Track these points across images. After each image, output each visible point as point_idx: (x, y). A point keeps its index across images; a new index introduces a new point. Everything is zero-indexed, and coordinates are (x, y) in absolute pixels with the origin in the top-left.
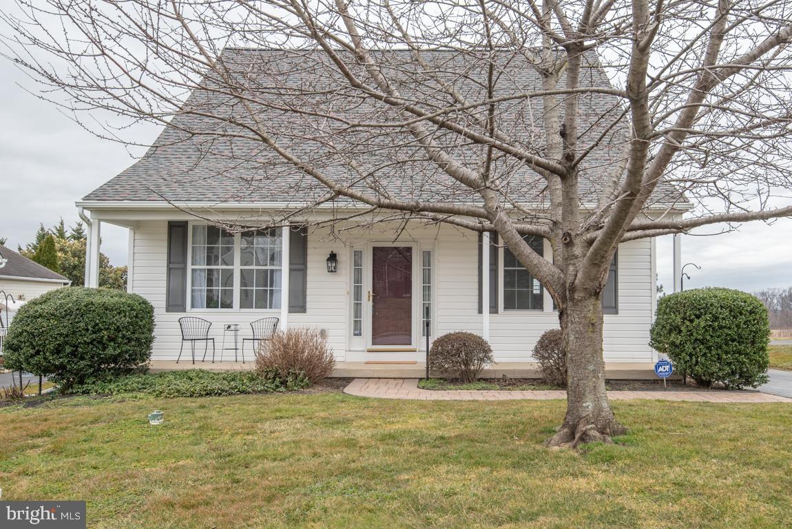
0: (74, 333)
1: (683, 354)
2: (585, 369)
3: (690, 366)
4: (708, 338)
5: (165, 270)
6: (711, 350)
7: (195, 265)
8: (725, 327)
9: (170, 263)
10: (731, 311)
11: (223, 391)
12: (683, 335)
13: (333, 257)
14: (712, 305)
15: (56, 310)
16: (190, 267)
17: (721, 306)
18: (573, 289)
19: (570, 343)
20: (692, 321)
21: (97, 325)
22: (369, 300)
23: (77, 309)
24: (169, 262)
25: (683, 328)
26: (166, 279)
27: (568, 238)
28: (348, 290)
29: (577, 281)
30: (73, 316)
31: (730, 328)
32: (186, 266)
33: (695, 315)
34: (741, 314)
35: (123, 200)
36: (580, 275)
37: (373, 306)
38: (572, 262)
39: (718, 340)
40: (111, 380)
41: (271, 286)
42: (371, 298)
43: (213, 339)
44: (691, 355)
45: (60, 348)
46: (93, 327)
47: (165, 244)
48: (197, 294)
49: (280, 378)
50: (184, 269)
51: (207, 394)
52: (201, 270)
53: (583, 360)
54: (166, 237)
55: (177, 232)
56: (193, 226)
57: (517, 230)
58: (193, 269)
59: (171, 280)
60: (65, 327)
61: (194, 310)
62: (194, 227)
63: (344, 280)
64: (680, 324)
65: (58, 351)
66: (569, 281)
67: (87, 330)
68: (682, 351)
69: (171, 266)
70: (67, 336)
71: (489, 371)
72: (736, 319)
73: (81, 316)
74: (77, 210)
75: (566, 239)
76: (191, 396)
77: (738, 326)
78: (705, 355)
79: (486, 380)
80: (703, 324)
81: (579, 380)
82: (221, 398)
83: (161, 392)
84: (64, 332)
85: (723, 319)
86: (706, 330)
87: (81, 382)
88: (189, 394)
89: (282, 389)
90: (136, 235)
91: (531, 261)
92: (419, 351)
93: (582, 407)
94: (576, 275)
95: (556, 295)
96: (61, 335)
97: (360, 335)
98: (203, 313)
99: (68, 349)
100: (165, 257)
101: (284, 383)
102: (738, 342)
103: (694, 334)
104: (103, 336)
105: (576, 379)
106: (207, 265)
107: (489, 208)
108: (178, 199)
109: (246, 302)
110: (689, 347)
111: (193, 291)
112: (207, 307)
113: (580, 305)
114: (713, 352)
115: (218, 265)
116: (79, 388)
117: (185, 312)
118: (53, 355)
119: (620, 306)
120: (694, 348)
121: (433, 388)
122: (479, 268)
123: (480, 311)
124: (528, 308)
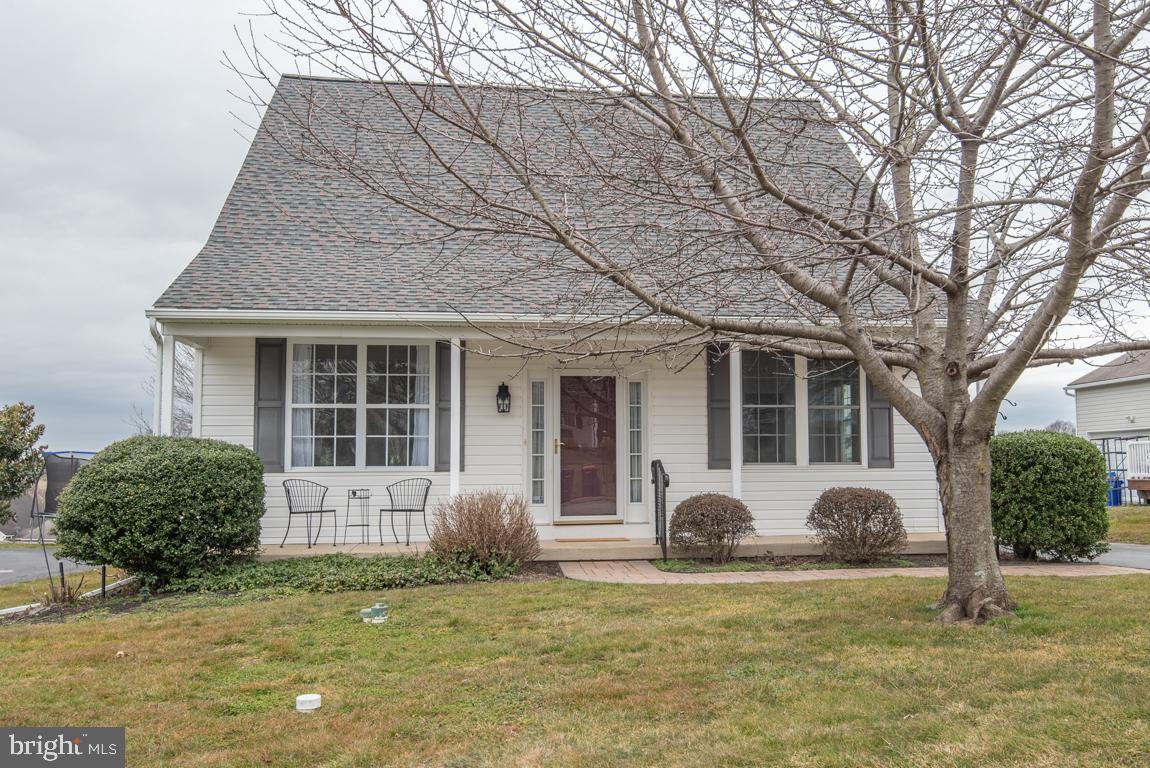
0: (176, 502)
1: (1008, 517)
2: (975, 530)
3: (1016, 533)
4: (1038, 495)
5: (251, 410)
6: (1040, 511)
7: (297, 403)
8: (1057, 481)
9: (259, 399)
10: (1064, 460)
11: (406, 580)
12: (1007, 491)
13: (504, 392)
14: (1041, 453)
15: (146, 469)
16: (289, 406)
17: (1053, 455)
18: (960, 431)
19: (956, 498)
20: (1017, 474)
21: (210, 490)
22: (556, 452)
23: (178, 468)
25: (1007, 484)
26: (252, 424)
27: (955, 370)
28: (525, 437)
29: (965, 422)
30: (173, 479)
31: (1064, 483)
32: (284, 404)
33: (1022, 465)
34: (1077, 464)
35: (216, 308)
36: (970, 415)
37: (561, 460)
38: (958, 398)
39: (1050, 498)
40: (225, 570)
41: (411, 433)
42: (559, 448)
43: (334, 511)
44: (1017, 518)
45: (154, 526)
46: (204, 494)
47: (252, 371)
48: (300, 446)
49: (478, 561)
50: (281, 409)
51: (384, 586)
52: (304, 410)
53: (972, 519)
54: (252, 361)
55: (270, 354)
56: (295, 345)
57: (883, 359)
58: (295, 410)
59: (261, 425)
60: (161, 494)
61: (296, 469)
62: (296, 347)
63: (519, 422)
64: (1003, 477)
65: (152, 529)
66: (955, 422)
67: (194, 498)
68: (1007, 513)
69: (261, 404)
70: (165, 507)
71: (748, 547)
72: (1071, 470)
73: (185, 478)
74: (148, 323)
75: (952, 371)
77: (1074, 480)
78: (1033, 517)
79: (744, 559)
80: (1032, 478)
81: (967, 544)
82: (407, 591)
83: (317, 586)
84: (162, 501)
85: (1056, 470)
86: (1036, 486)
87: (183, 575)
88: (358, 587)
89: (484, 576)
90: (205, 358)
91: (902, 398)
92: (628, 523)
93: (973, 576)
94: (964, 415)
95: (933, 439)
96: (156, 506)
97: (542, 502)
98: (310, 473)
99: (168, 527)
100: (252, 390)
101: (486, 568)
102: (1074, 500)
103: (1021, 491)
104: (218, 508)
105: (963, 542)
107: (850, 330)
108: (300, 307)
109: (375, 457)
110: (1014, 508)
112: (316, 465)
113: (968, 451)
114: (1044, 514)
115: (331, 402)
116: (181, 584)
117: (283, 471)
118: (144, 536)
119: (897, 456)
120: (1020, 509)
121: (684, 571)
122: (708, 405)
123: (711, 466)
124: (775, 461)
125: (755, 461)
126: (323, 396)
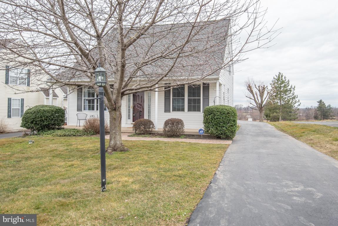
5: (77, 99)
8: (218, 118)
14: (214, 111)
16: (83, 98)
17: (217, 111)
22: (132, 108)
24: (78, 97)
28: (126, 105)
37: (133, 110)
39: (216, 123)
48: (86, 106)
50: (82, 99)
58: (84, 99)
59: (78, 102)
61: (84, 111)
65: (32, 123)
69: (78, 98)
72: (222, 115)
76: (60, 136)
82: (68, 137)
84: (33, 117)
85: (218, 115)
86: (212, 119)
93: (110, 143)
97: (130, 119)
98: (87, 112)
99: (34, 122)
100: (77, 95)
106: (88, 97)
111: (84, 105)
112: (89, 110)
115: (90, 97)
117: (82, 111)
122: (165, 97)
123: (165, 112)
124: (180, 111)
125: (175, 111)
126: (89, 96)
